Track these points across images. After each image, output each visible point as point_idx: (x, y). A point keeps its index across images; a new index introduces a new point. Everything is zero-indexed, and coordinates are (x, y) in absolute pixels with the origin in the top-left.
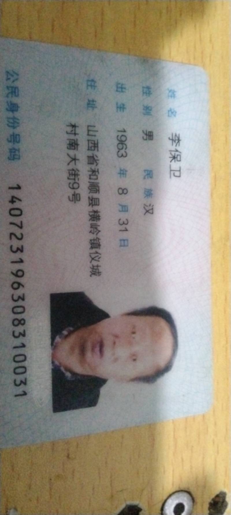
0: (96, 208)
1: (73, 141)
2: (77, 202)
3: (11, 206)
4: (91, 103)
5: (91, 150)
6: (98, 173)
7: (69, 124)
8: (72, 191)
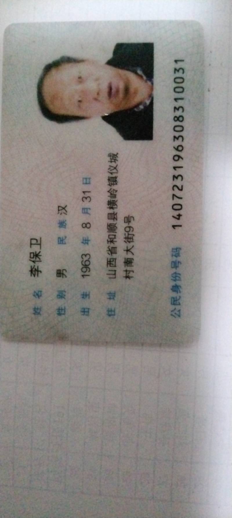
0: (111, 211)
1: (128, 265)
2: (127, 216)
3: (181, 212)
4: (112, 297)
5: (113, 259)
6: (107, 240)
7: (131, 278)
8: (131, 225)
